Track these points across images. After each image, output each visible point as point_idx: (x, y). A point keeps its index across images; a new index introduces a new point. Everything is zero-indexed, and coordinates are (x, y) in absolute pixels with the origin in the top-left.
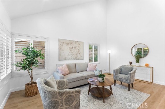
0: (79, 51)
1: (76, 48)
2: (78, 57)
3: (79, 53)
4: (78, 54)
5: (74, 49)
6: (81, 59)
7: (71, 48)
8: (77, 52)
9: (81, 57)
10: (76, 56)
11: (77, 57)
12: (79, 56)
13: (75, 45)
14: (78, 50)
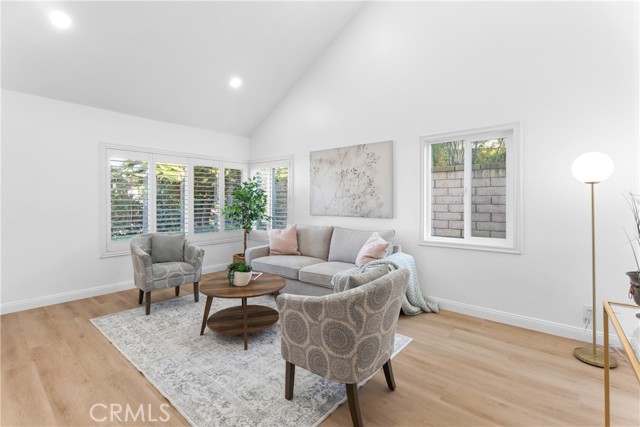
0: (370, 183)
1: (360, 170)
2: (365, 209)
3: (369, 190)
4: (368, 196)
5: (351, 175)
6: (380, 217)
7: (343, 174)
8: (363, 187)
9: (381, 205)
10: (357, 201)
11: (363, 208)
12: (371, 203)
13: (357, 162)
14: (365, 180)
